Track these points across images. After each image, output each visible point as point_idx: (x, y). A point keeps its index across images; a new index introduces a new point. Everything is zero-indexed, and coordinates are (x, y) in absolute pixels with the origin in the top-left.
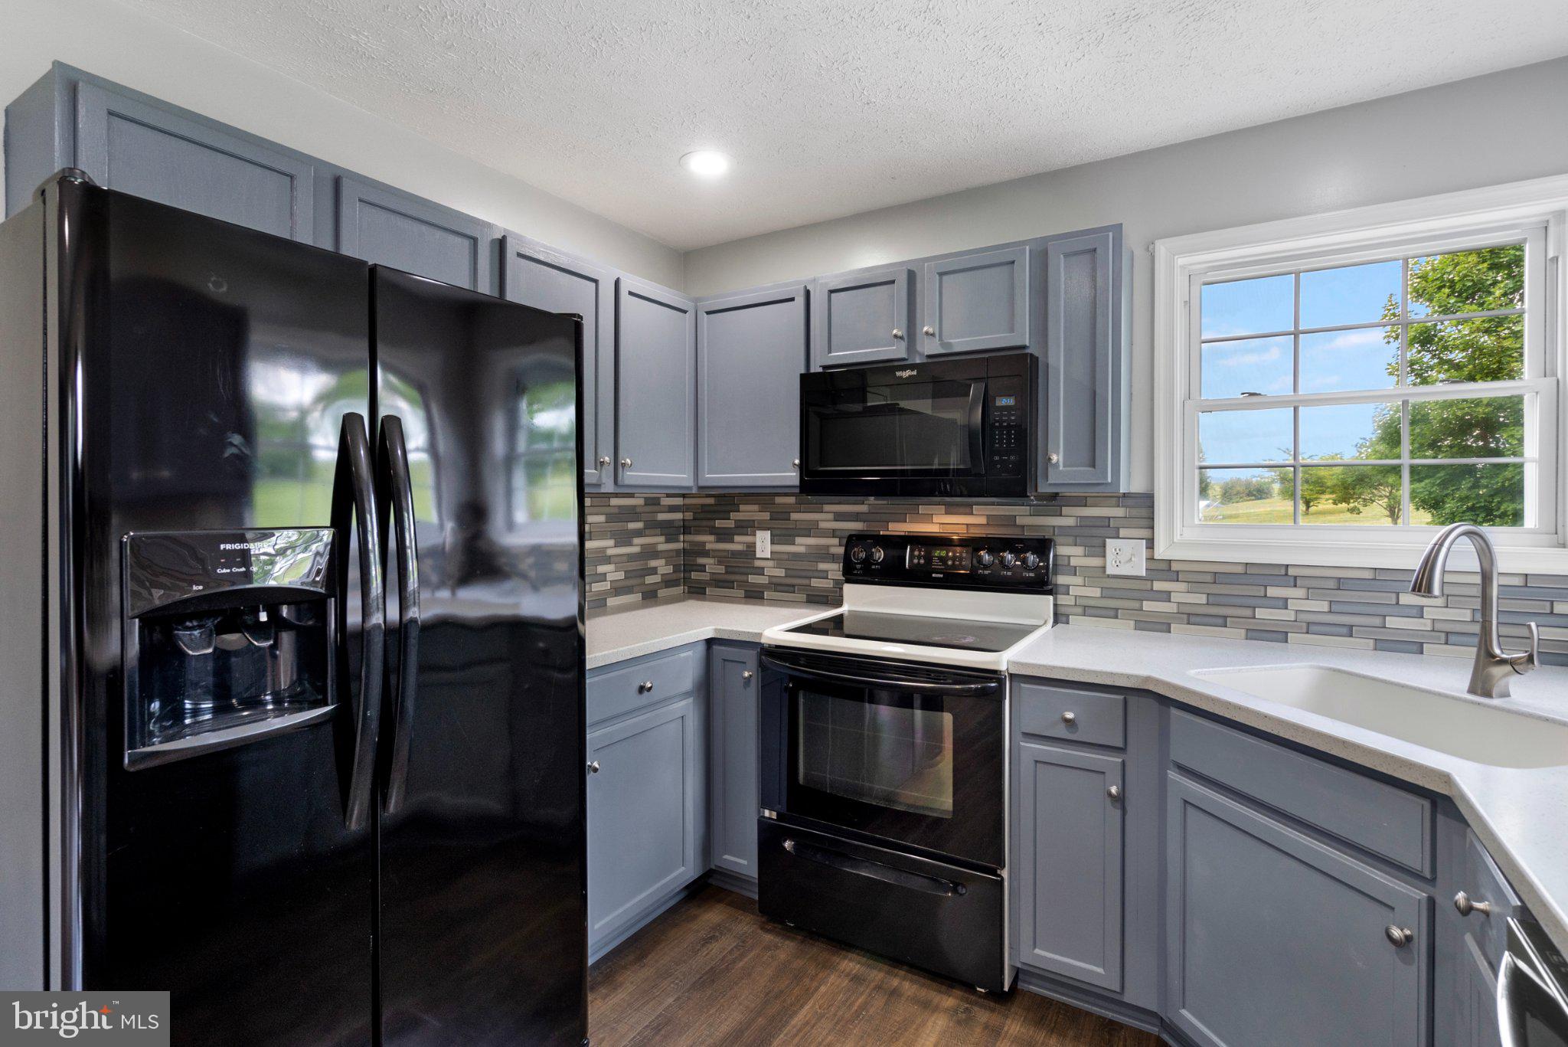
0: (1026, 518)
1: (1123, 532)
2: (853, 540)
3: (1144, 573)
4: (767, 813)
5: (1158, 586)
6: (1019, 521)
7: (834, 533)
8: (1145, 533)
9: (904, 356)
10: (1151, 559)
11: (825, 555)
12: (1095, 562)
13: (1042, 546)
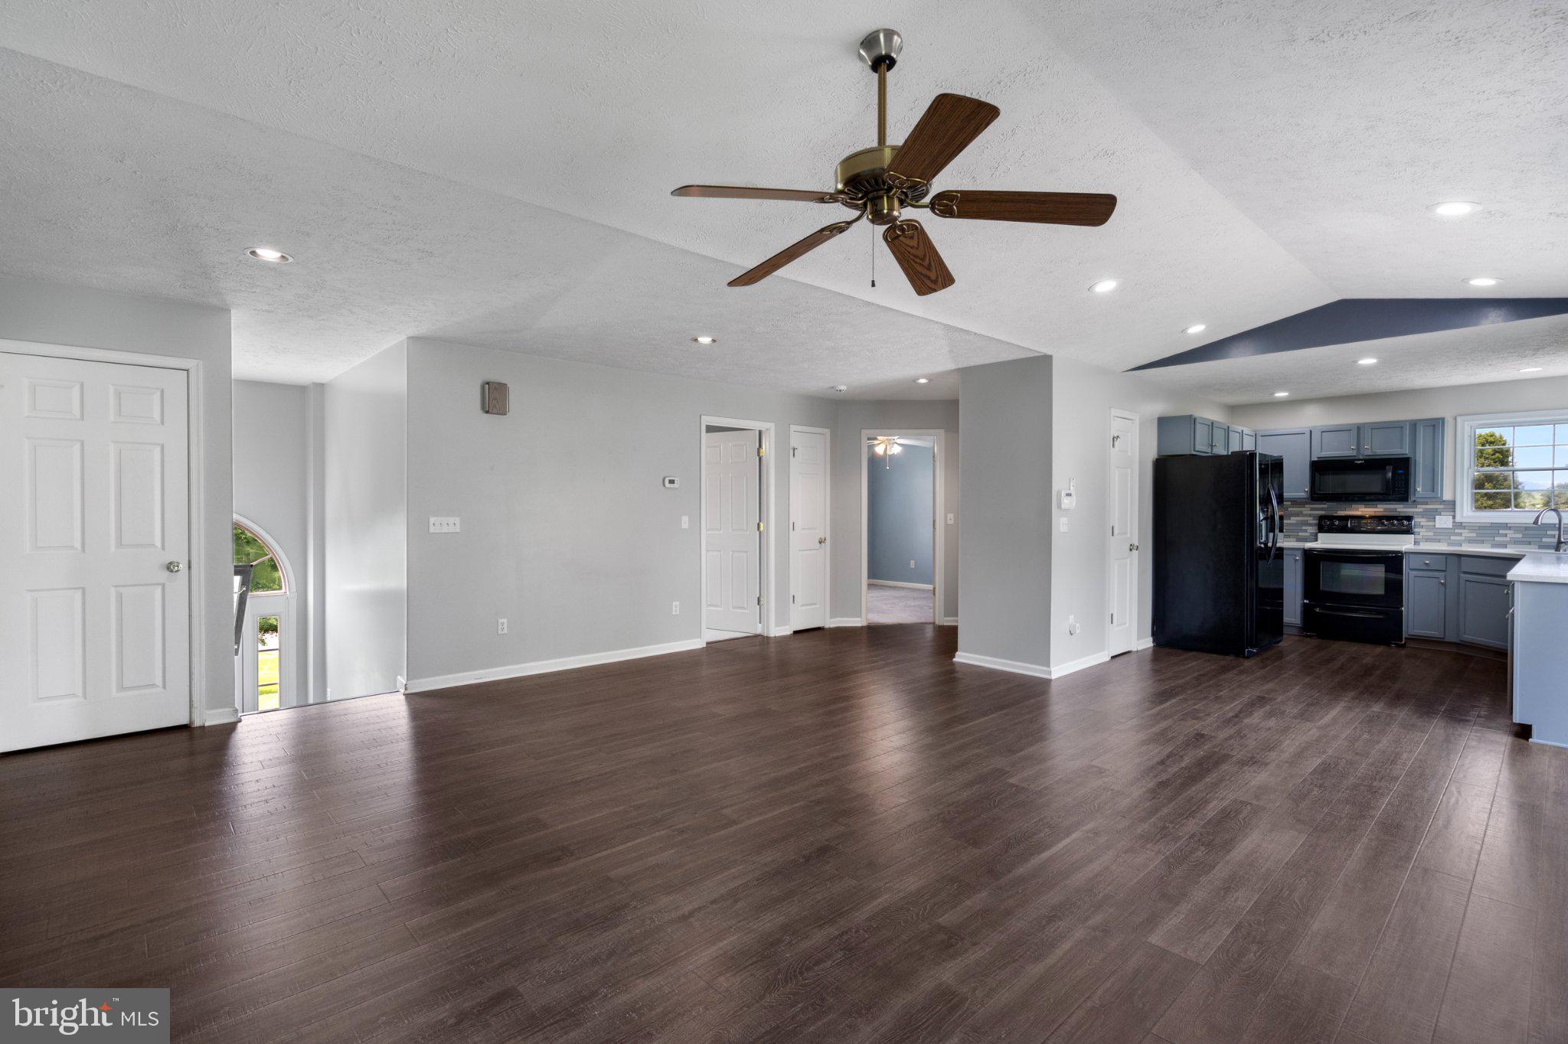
0: (1401, 509)
1: (1442, 513)
2: (1321, 518)
3: (1451, 527)
4: (1305, 601)
5: (1456, 531)
6: (1398, 510)
7: (1310, 515)
8: (1452, 513)
9: (1355, 454)
10: (1454, 522)
11: (1306, 524)
12: (1431, 524)
13: (1409, 518)
